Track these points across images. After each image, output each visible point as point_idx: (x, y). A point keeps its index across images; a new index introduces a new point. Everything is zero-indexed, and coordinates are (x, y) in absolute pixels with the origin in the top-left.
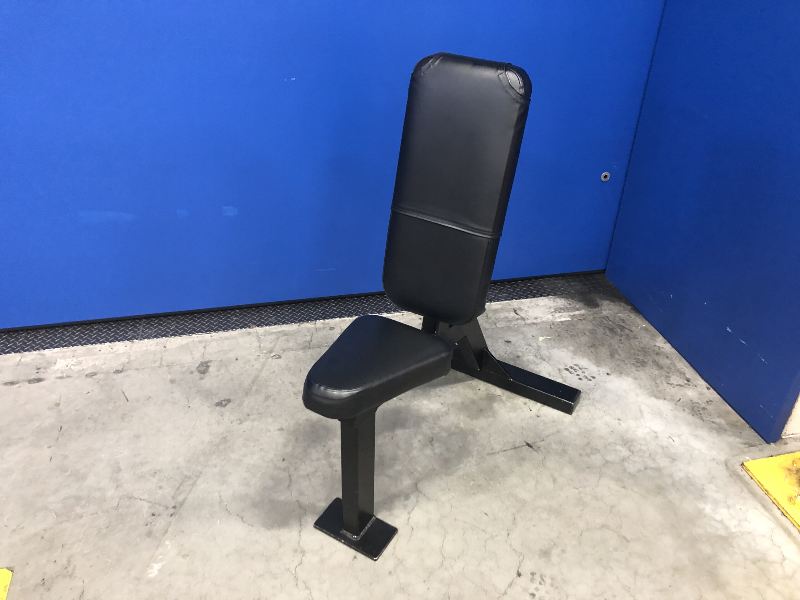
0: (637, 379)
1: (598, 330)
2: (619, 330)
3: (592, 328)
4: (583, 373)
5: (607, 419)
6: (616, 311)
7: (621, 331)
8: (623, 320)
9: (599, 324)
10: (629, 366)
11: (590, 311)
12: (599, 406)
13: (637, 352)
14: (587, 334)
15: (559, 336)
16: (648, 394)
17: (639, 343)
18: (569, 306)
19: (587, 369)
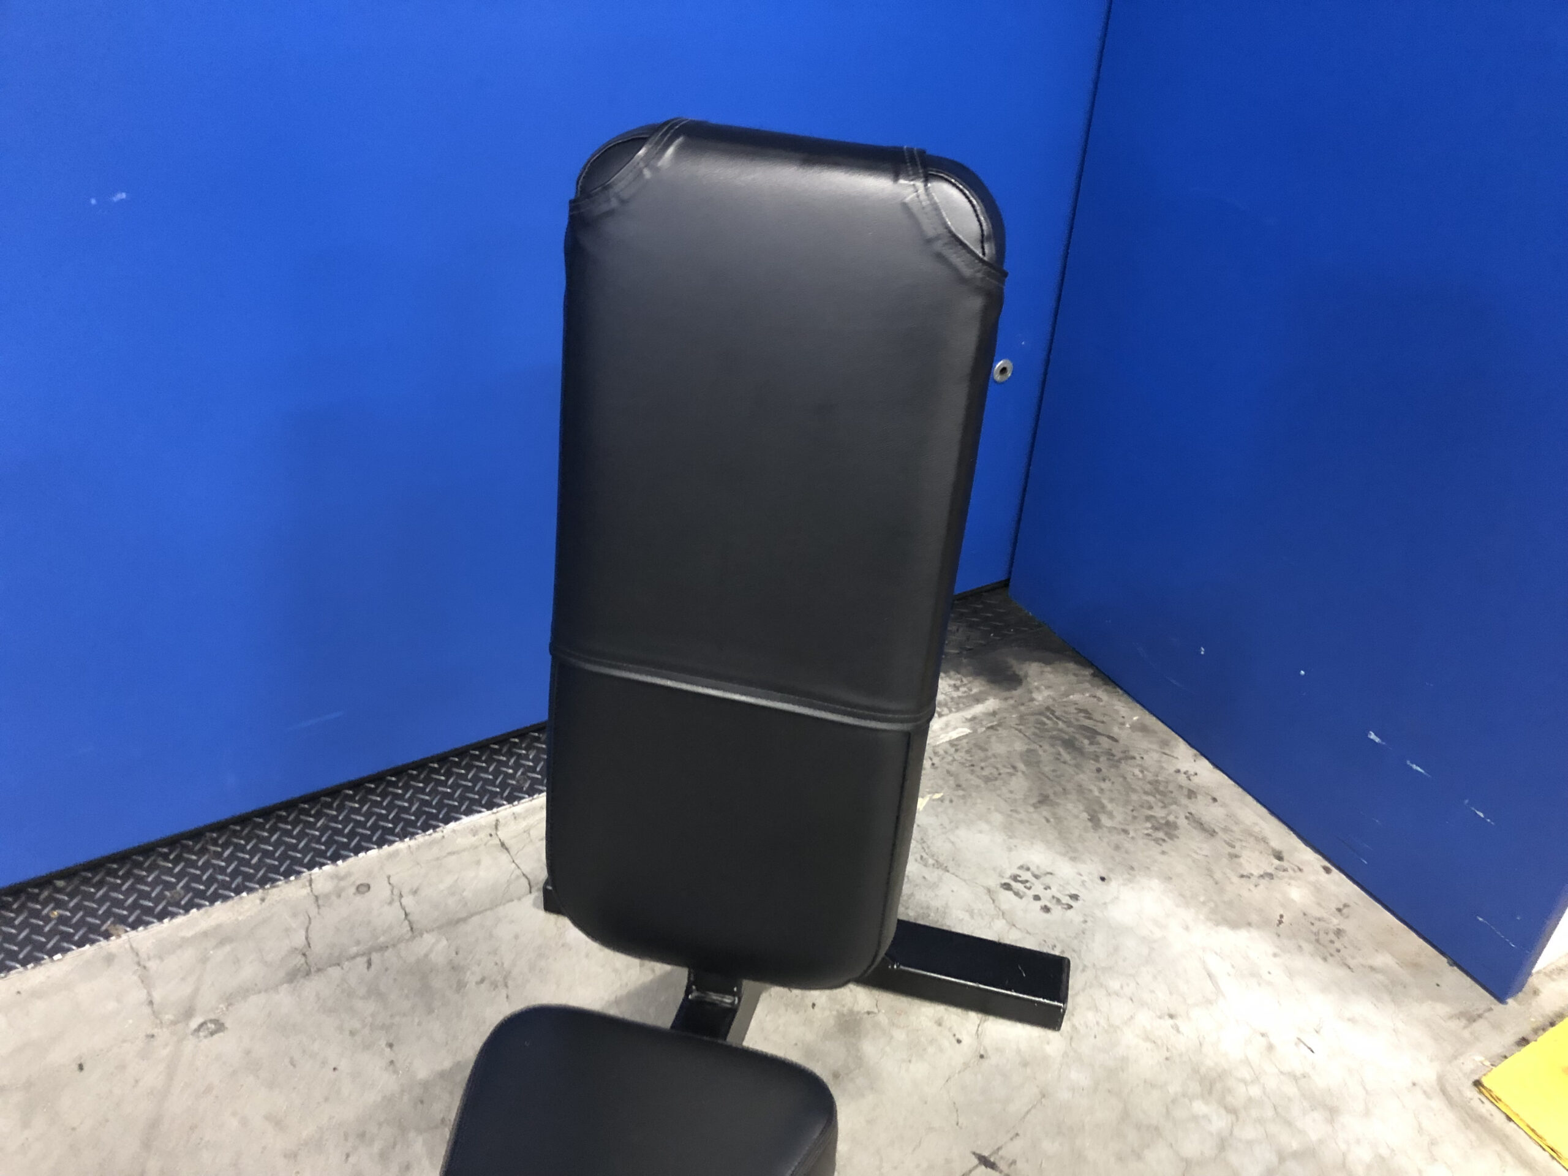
0: (1171, 878)
1: (1041, 752)
2: (1086, 742)
3: (1025, 748)
4: (1047, 888)
5: (1144, 1019)
6: (1063, 688)
7: (1091, 743)
8: (1085, 711)
9: (1037, 731)
10: (1141, 842)
11: (1006, 699)
12: (1115, 984)
13: (1145, 798)
14: (1021, 766)
15: (959, 786)
16: (1208, 919)
17: (1142, 772)
18: (955, 694)
19: (1051, 874)
